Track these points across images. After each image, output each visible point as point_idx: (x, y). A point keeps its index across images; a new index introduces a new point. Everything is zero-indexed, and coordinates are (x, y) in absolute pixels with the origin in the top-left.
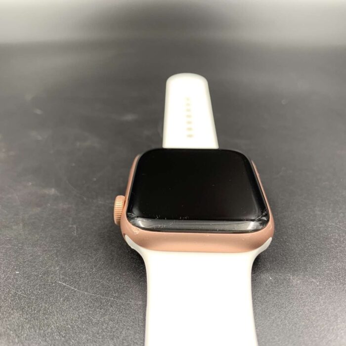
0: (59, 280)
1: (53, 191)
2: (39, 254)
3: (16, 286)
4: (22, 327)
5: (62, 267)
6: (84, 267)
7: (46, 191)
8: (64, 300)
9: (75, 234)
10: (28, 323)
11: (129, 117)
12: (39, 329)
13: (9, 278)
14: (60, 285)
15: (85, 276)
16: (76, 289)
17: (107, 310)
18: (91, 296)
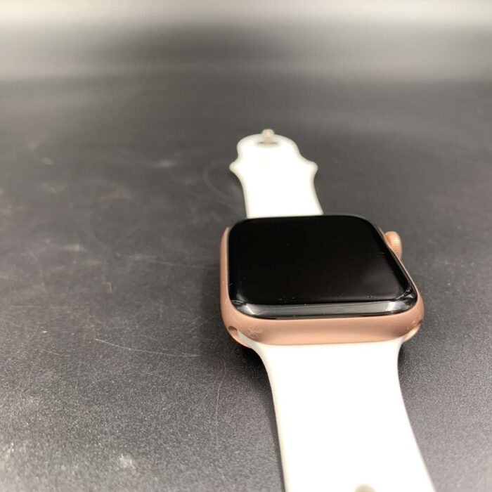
0: (97, 337)
1: (77, 248)
2: (69, 312)
3: (45, 345)
4: (58, 384)
5: (98, 325)
6: (125, 324)
7: (69, 248)
8: (104, 357)
9: (110, 291)
10: (64, 380)
11: (165, 164)
12: (78, 385)
13: (35, 337)
14: (98, 343)
15: (127, 333)
16: (117, 346)
17: (155, 365)
18: (136, 352)
